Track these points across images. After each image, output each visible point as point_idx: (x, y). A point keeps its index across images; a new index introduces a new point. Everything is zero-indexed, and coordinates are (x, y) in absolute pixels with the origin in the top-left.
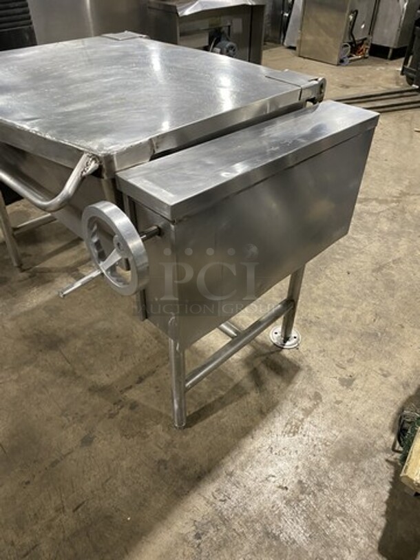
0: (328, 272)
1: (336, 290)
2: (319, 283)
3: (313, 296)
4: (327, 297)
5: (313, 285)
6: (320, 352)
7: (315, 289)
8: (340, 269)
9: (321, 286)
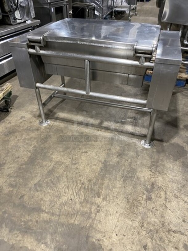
0: (29, 154)
1: (25, 146)
2: (34, 147)
3: (36, 140)
4: (29, 142)
5: (36, 145)
6: (32, 122)
7: (36, 143)
8: (23, 158)
9: (32, 146)
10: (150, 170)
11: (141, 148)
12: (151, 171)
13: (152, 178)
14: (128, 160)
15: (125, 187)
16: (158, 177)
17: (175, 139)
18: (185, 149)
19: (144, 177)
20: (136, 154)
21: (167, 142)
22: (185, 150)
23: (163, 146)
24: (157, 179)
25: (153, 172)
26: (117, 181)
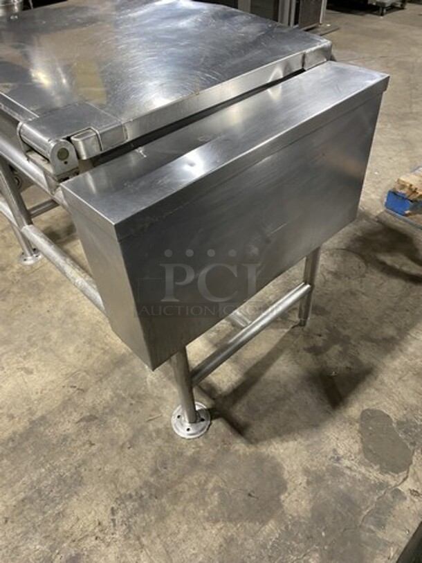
10: (112, 509)
11: (160, 426)
12: (113, 511)
13: (93, 538)
14: (92, 444)
15: (6, 522)
16: (108, 545)
17: (285, 445)
18: (282, 497)
19: (78, 519)
20: (130, 435)
21: (251, 441)
22: (279, 500)
23: (227, 451)
24: (103, 548)
25: (113, 520)
26: (10, 490)
